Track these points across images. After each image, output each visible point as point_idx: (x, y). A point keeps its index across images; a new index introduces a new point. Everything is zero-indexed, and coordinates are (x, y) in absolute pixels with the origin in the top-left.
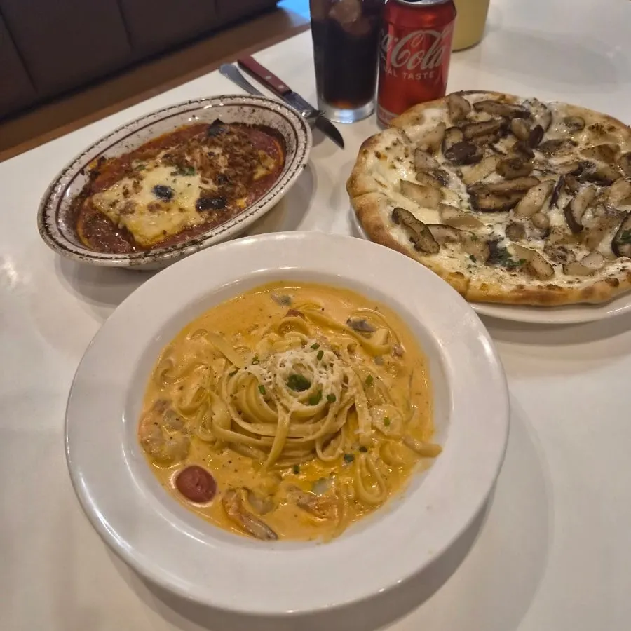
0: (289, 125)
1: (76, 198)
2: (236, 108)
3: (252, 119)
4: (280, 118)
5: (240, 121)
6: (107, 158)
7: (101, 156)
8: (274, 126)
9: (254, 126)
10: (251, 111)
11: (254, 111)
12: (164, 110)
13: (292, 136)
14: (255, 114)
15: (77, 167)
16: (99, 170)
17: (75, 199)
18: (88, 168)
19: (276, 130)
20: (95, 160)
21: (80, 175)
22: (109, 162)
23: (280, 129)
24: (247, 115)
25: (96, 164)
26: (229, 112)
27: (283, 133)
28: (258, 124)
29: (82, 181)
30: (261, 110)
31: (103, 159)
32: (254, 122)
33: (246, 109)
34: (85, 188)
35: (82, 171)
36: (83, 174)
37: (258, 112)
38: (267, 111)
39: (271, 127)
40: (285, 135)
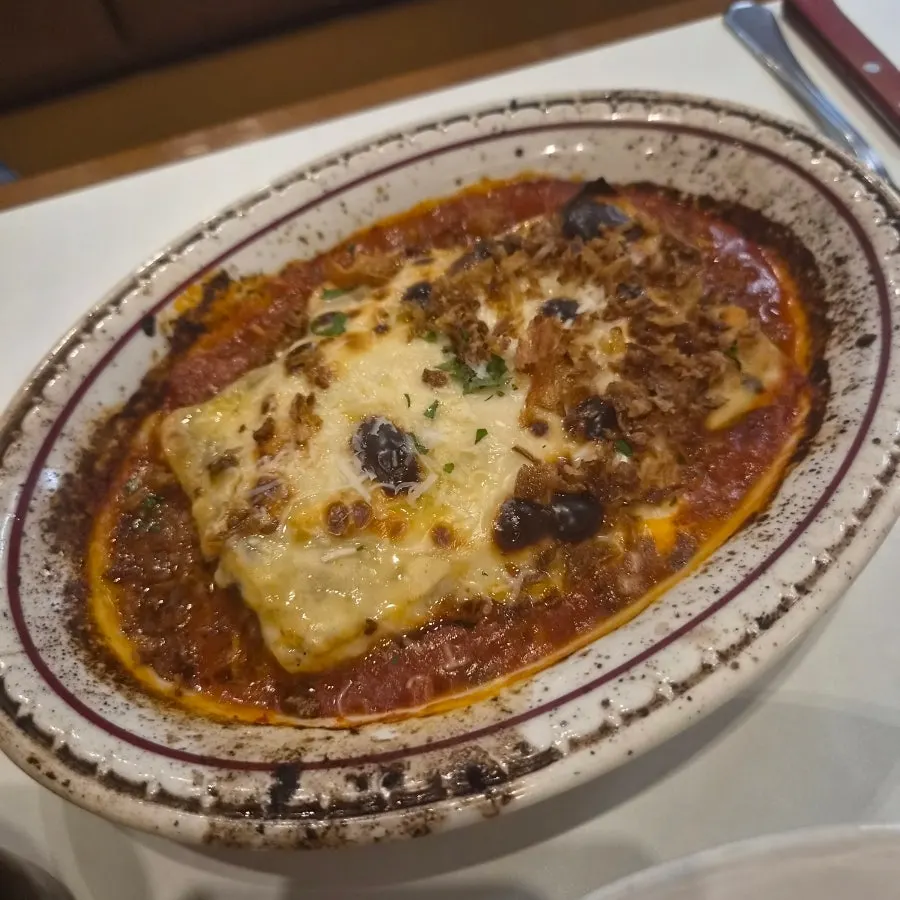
0: (843, 223)
1: (114, 419)
2: (659, 136)
3: (703, 177)
4: (808, 191)
5: (661, 180)
6: (234, 276)
7: (216, 271)
8: (780, 212)
9: (706, 201)
10: (705, 153)
11: (714, 153)
12: (432, 126)
13: (858, 267)
14: (716, 165)
15: (135, 306)
16: (208, 318)
17: (105, 428)
18: (171, 312)
19: (781, 227)
20: (198, 284)
21: (140, 337)
22: (239, 290)
23: (800, 230)
24: (690, 163)
25: (198, 298)
26: (630, 147)
27: (813, 248)
28: (720, 196)
29: (143, 355)
30: (742, 154)
31: (223, 280)
32: (708, 190)
33: (690, 143)
34: (147, 382)
35: (146, 324)
36: (150, 332)
37: (732, 158)
38: (761, 161)
39: (767, 213)
40: (821, 258)
